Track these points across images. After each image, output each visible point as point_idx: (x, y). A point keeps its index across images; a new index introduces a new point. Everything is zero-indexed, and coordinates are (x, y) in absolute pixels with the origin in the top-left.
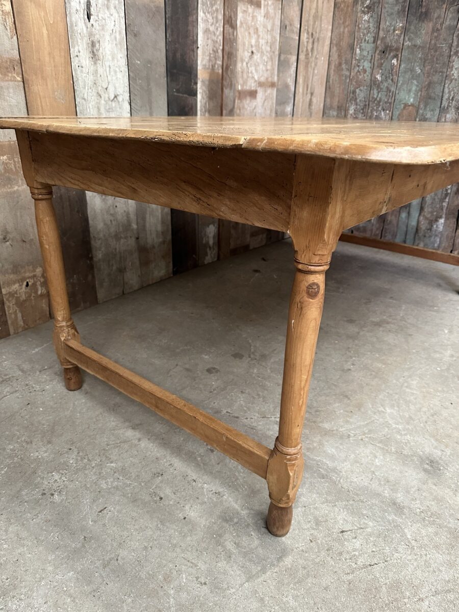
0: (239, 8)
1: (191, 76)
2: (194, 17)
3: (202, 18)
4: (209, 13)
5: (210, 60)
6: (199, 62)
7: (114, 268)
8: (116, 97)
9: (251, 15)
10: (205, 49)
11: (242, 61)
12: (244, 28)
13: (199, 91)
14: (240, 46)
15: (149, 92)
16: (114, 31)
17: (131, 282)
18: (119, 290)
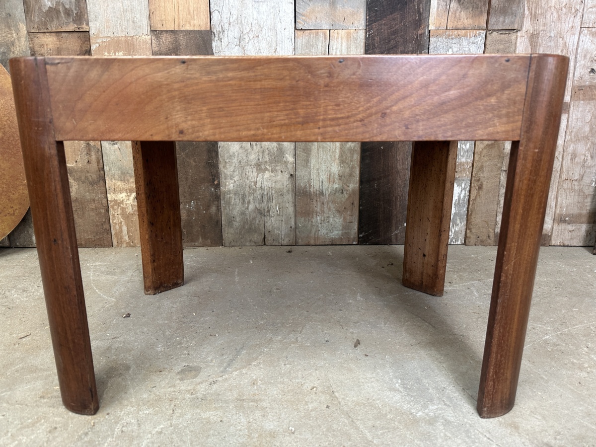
7: (251, 207)
17: (276, 231)
18: (257, 237)
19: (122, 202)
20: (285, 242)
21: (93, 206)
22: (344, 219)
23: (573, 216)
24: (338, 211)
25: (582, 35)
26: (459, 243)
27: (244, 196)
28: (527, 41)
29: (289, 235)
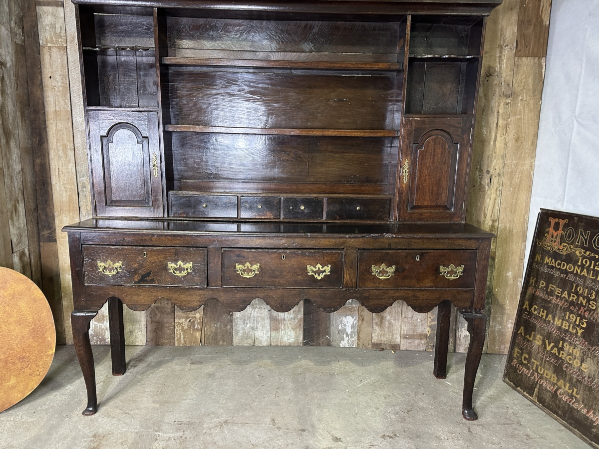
17: (261, 339)
18: (250, 342)
19: (182, 323)
20: (265, 344)
21: (167, 325)
22: (296, 333)
23: (410, 335)
24: (293, 329)
26: (354, 347)
27: (244, 320)
29: (267, 341)
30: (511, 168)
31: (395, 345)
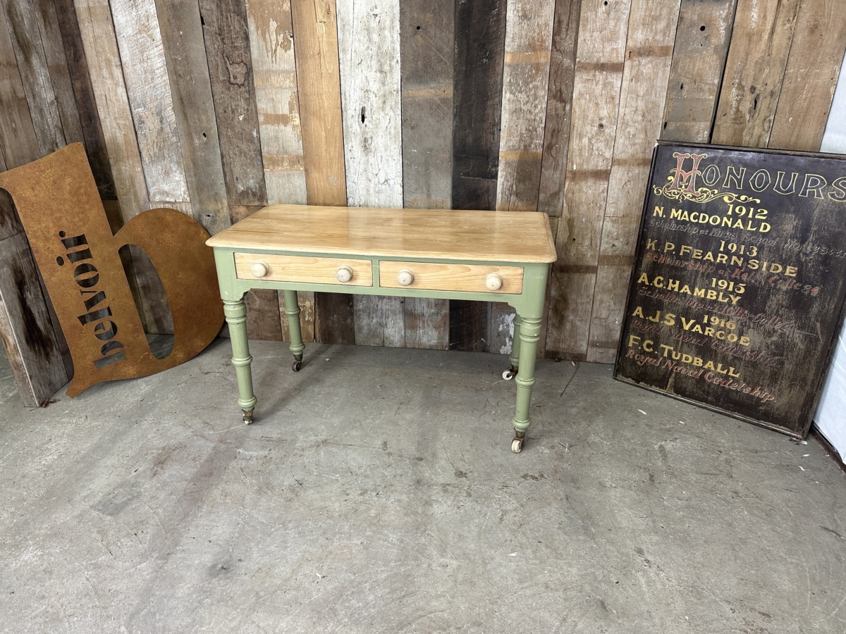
0: (577, 79)
1: (488, 159)
2: (496, 100)
3: (509, 100)
4: (520, 92)
5: (521, 140)
6: (502, 144)
8: (386, 181)
9: (601, 83)
10: (512, 131)
11: (581, 137)
12: (586, 99)
13: (500, 174)
14: (577, 120)
15: (427, 175)
16: (389, 127)
17: (392, 338)
18: (377, 340)
20: (398, 345)
21: (270, 314)
22: (439, 333)
23: (602, 343)
24: (435, 327)
25: (605, 222)
27: (369, 313)
28: (566, 224)
29: (400, 341)
30: (796, 81)
31: (578, 354)
